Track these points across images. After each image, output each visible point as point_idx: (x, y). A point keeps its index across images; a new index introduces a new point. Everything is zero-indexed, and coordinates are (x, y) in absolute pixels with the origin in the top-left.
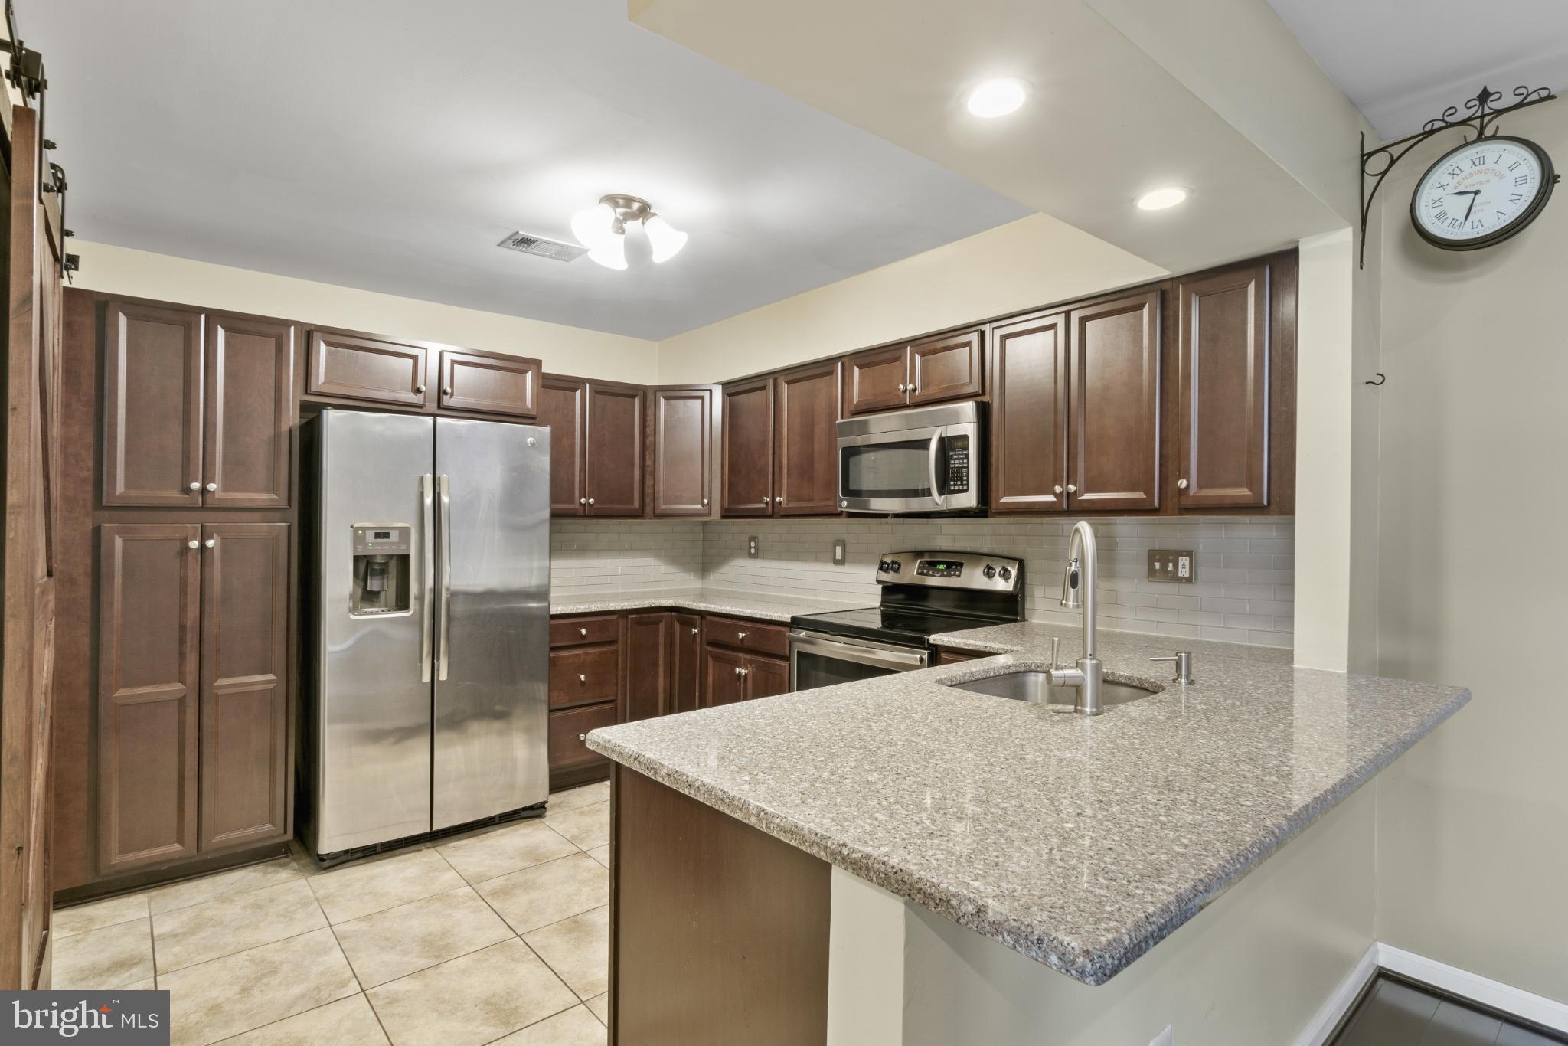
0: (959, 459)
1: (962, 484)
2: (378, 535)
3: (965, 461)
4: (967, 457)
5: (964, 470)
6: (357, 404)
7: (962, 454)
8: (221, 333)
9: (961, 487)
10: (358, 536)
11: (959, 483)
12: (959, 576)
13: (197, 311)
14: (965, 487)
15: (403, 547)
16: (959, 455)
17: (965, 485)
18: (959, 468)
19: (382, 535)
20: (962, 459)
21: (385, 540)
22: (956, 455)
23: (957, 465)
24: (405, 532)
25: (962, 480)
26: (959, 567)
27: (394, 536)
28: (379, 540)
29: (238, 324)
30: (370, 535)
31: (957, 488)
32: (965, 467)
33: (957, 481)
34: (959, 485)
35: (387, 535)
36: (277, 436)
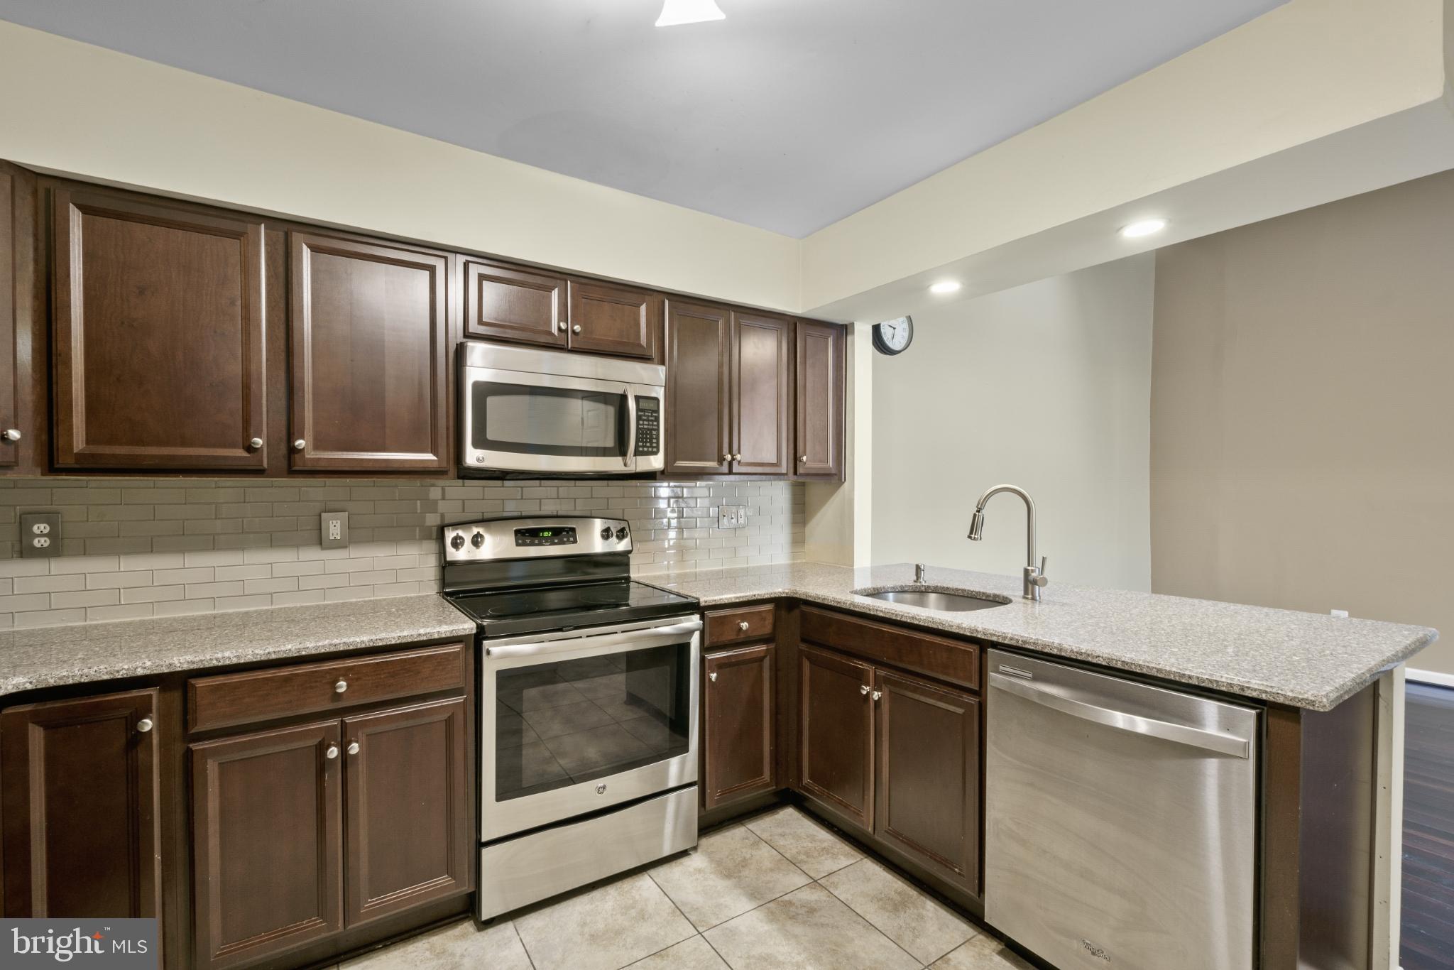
0: (648, 420)
1: (651, 447)
3: (655, 423)
4: (657, 419)
5: (654, 432)
7: (652, 416)
9: (650, 449)
11: (648, 444)
12: (575, 541)
14: (655, 450)
16: (648, 416)
17: (655, 447)
18: (648, 429)
20: (652, 421)
22: (645, 416)
23: (646, 427)
25: (651, 443)
26: (570, 533)
31: (646, 449)
32: (655, 430)
33: (646, 442)
34: (648, 447)
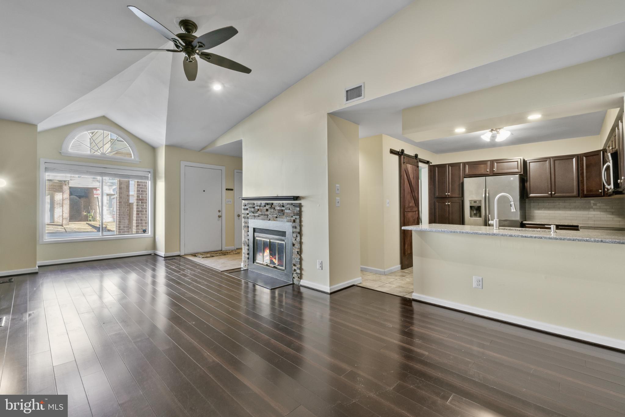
2: (474, 202)
6: (475, 176)
8: (450, 167)
10: (471, 201)
13: (446, 164)
15: (480, 204)
19: (475, 202)
21: (476, 203)
24: (480, 201)
27: (478, 202)
28: (475, 203)
29: (452, 165)
30: (473, 202)
35: (476, 202)
36: (459, 184)
